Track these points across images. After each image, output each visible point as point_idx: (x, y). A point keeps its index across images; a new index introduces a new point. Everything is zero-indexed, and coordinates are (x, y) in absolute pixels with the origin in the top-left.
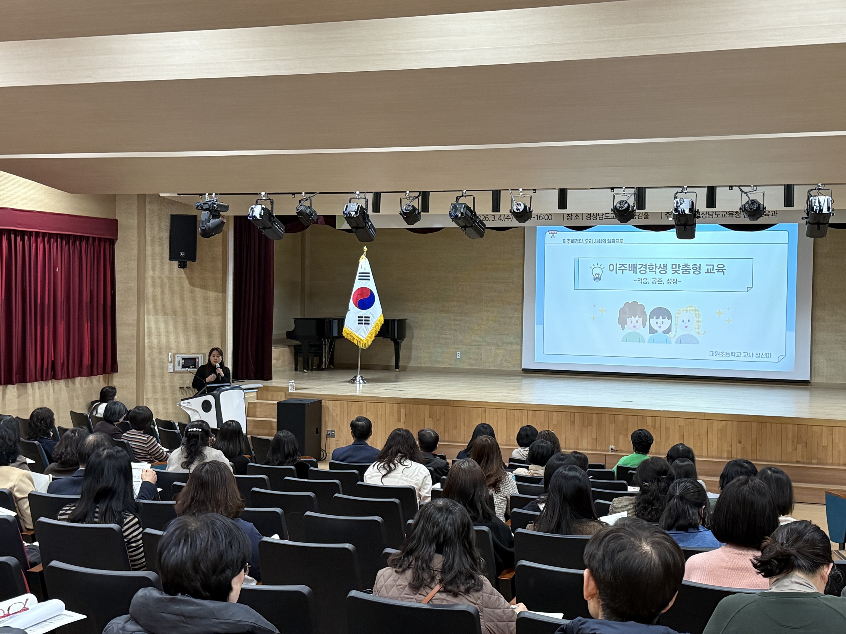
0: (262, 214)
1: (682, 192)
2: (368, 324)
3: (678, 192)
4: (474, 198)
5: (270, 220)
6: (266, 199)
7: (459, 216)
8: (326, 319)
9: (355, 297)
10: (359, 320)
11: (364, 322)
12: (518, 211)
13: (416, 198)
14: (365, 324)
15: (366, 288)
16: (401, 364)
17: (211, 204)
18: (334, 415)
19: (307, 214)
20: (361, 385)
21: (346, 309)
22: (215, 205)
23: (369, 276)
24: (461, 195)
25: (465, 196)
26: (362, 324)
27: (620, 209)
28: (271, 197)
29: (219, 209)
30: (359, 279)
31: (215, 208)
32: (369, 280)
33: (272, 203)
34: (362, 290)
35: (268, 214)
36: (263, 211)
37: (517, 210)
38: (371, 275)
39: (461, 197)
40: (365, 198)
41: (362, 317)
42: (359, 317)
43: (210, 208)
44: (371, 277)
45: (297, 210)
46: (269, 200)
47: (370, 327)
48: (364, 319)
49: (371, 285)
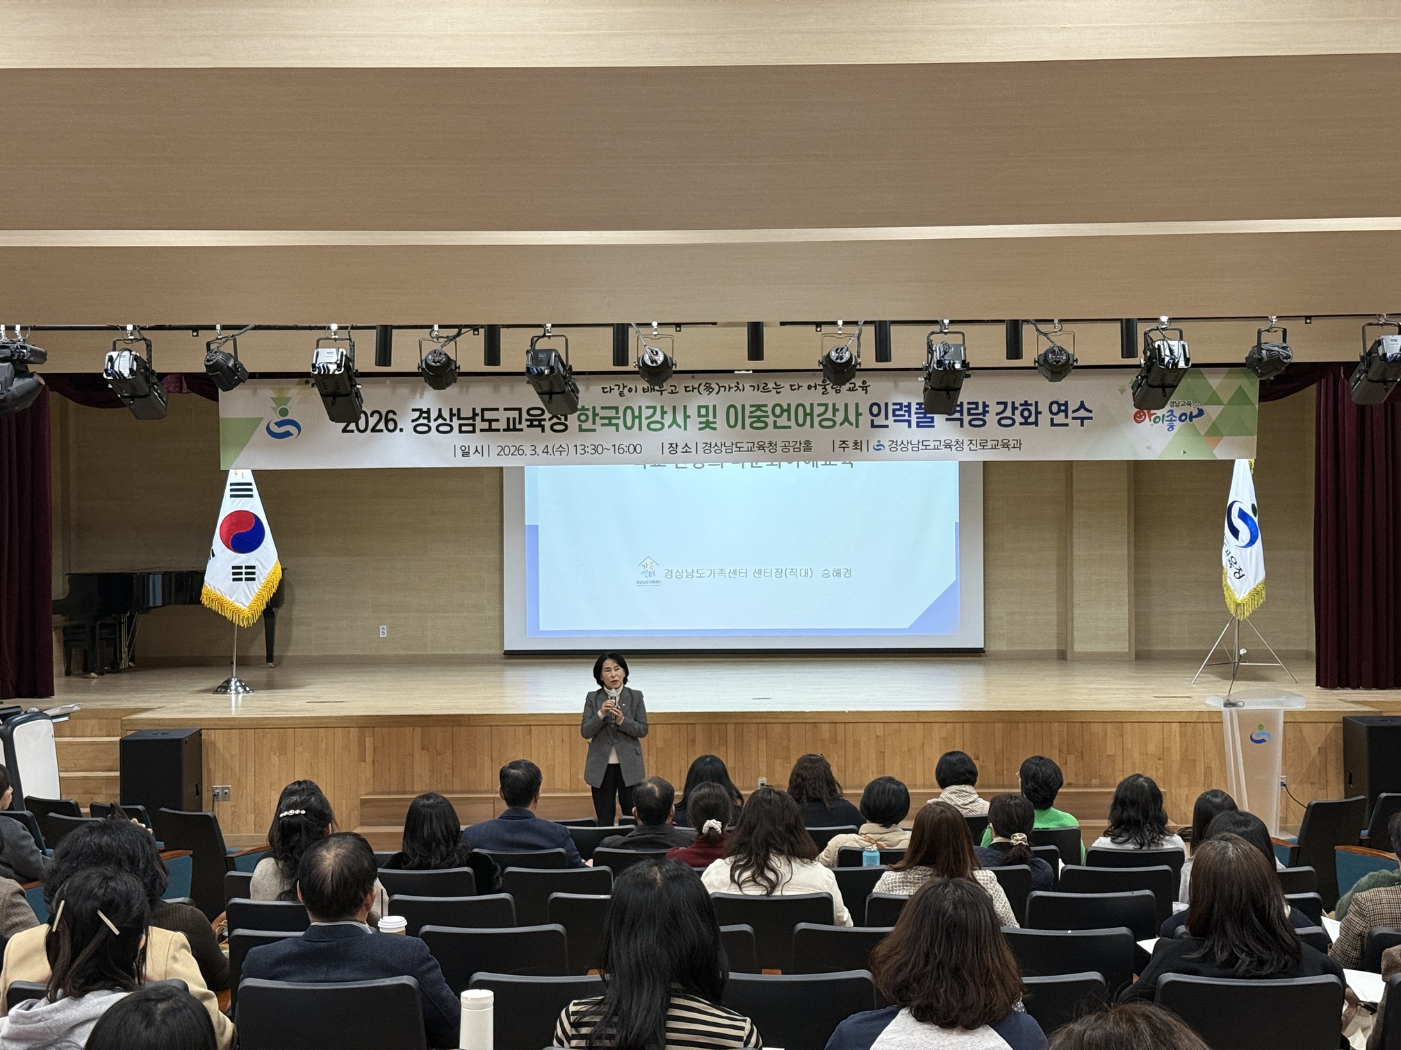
0: (135, 368)
1: (941, 332)
2: (253, 579)
3: (933, 333)
4: (567, 340)
5: (147, 380)
6: (135, 339)
7: (546, 372)
8: (136, 574)
9: (225, 530)
10: (234, 574)
11: (244, 576)
12: (655, 365)
13: (451, 340)
14: (247, 579)
15: (247, 512)
16: (276, 653)
17: (17, 348)
18: (227, 756)
19: (228, 367)
20: (240, 696)
21: (207, 553)
22: (25, 351)
23: (251, 490)
24: (542, 334)
25: (549, 337)
26: (241, 579)
27: (839, 361)
28: (145, 334)
29: (32, 359)
30: (232, 496)
31: (24, 356)
32: (251, 496)
33: (149, 346)
34: (239, 517)
35: (143, 368)
36: (135, 363)
37: (652, 362)
38: (254, 487)
39: (540, 337)
40: (350, 339)
41: (241, 568)
42: (234, 568)
43: (13, 355)
44: (255, 492)
45: (208, 361)
46: (143, 341)
47: (256, 586)
48: (244, 571)
49: (255, 505)
